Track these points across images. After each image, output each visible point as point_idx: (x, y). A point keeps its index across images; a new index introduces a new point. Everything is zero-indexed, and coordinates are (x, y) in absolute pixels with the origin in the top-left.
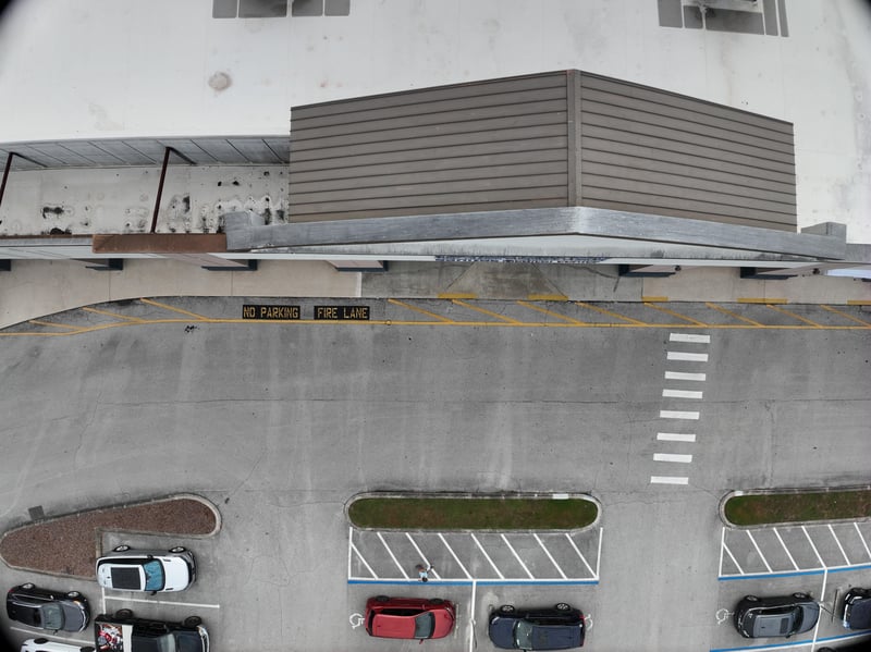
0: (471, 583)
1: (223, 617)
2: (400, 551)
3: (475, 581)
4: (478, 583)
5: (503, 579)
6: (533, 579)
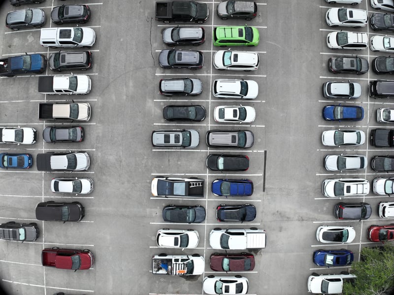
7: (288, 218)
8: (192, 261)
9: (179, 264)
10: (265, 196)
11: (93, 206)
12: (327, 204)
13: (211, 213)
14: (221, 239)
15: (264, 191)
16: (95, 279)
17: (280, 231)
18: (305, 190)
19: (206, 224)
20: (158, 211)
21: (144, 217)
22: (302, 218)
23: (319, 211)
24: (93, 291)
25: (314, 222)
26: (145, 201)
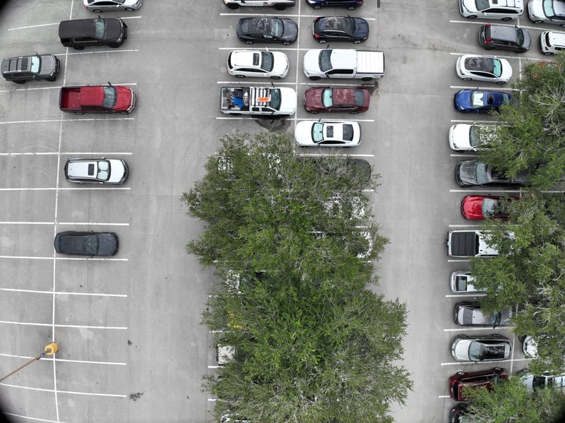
7: (414, 45)
8: (279, 89)
9: (260, 89)
10: (380, 14)
11: (139, 29)
12: (468, 30)
13: (305, 34)
14: (320, 59)
15: (379, 6)
16: (136, 133)
17: (405, 63)
18: (436, 9)
19: (298, 49)
20: (230, 32)
21: (211, 40)
22: (433, 46)
23: (458, 38)
24: (131, 154)
25: (452, 53)
26: (213, 18)
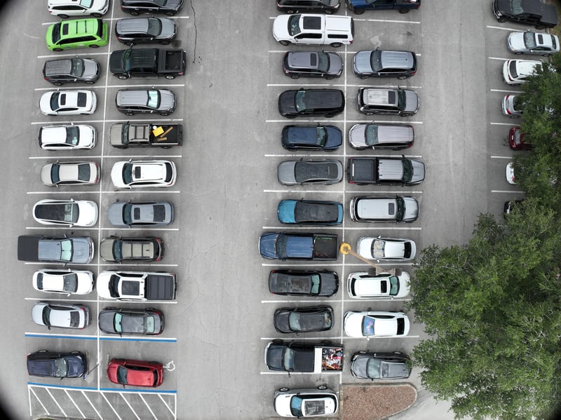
0: (101, 389)
1: (258, 366)
2: (145, 411)
3: (99, 391)
4: (97, 389)
5: (82, 391)
6: (65, 389)
